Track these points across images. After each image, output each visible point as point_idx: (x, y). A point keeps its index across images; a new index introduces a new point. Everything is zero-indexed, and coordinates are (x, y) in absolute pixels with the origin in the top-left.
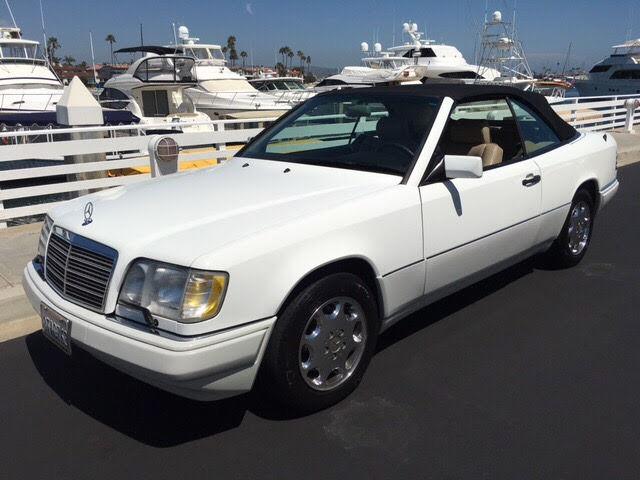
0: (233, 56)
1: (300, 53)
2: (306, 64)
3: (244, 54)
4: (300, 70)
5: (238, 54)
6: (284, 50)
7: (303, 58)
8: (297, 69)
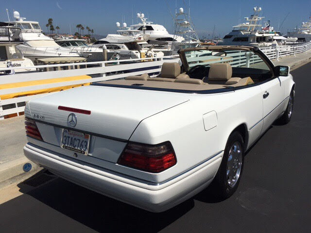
0: (52, 29)
1: (87, 28)
2: (91, 33)
3: (58, 28)
4: (88, 36)
5: (55, 28)
6: (79, 26)
7: (90, 30)
8: (87, 36)
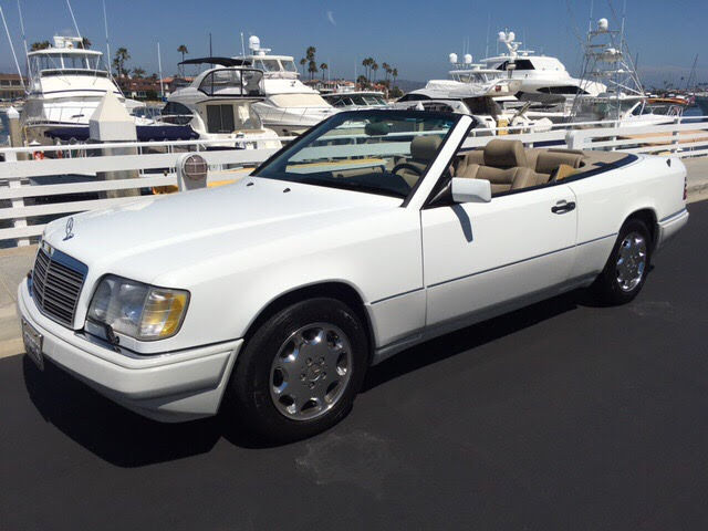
0: (312, 69)
1: (385, 65)
2: (391, 77)
3: (324, 66)
4: (385, 84)
5: (318, 66)
6: (367, 62)
7: (389, 71)
8: (382, 83)
